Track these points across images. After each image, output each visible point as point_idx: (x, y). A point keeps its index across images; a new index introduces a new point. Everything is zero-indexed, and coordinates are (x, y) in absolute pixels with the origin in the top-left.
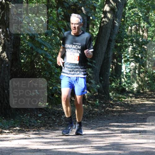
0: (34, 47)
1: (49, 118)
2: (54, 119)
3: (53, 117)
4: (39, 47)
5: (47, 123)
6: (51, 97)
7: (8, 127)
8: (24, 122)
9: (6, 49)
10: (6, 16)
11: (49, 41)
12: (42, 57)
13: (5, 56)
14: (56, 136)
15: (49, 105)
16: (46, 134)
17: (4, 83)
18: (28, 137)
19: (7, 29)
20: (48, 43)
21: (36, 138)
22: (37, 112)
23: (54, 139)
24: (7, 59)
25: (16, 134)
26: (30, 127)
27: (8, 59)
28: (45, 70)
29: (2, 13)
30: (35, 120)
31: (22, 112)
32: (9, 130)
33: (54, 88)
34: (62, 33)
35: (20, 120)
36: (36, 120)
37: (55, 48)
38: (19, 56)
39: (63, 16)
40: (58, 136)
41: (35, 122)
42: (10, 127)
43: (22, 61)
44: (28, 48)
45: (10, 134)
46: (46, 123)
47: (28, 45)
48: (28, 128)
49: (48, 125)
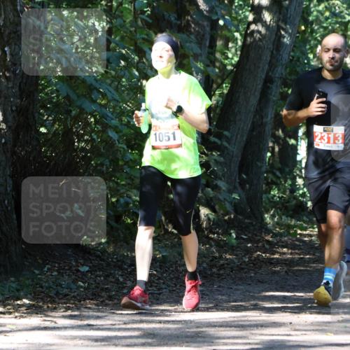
0: (73, 96)
1: (108, 276)
2: (121, 280)
3: (118, 273)
4: (85, 96)
5: (102, 289)
6: (113, 223)
7: (1, 299)
8: (42, 287)
10: (3, 16)
11: (112, 82)
12: (92, 120)
14: (125, 324)
15: (106, 242)
16: (98, 318)
18: (53, 325)
19: (6, 49)
20: (110, 85)
21: (73, 327)
22: (77, 262)
23: (119, 330)
24: (3, 126)
25: (22, 317)
26: (57, 299)
27: (6, 124)
28: (100, 155)
30: (70, 281)
31: (40, 261)
32: (4, 306)
33: (122, 201)
34: (144, 60)
35: (33, 281)
36: (75, 281)
37: (127, 98)
38: (34, 117)
39: (148, 16)
40: (129, 323)
41: (73, 286)
42: (8, 299)
43: (43, 130)
44: (58, 96)
45: (7, 316)
46: (99, 290)
47: (57, 91)
48: (53, 302)
49: (103, 294)
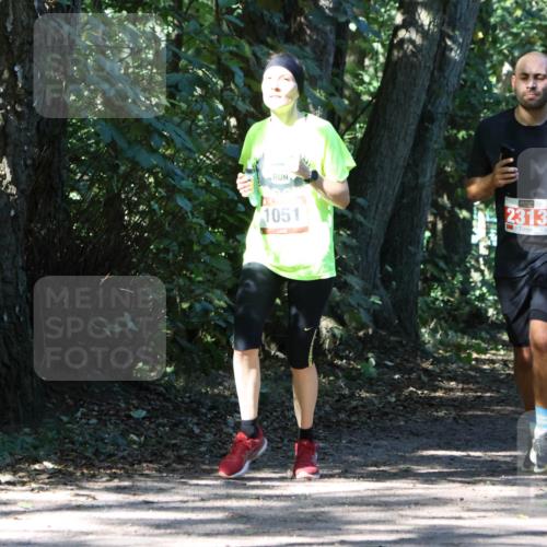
0: (122, 143)
1: (176, 425)
2: (197, 431)
3: (191, 421)
4: (140, 142)
5: (167, 446)
6: (184, 343)
7: (8, 460)
8: (73, 443)
9: (10, 148)
10: (12, 17)
11: (183, 120)
12: (151, 180)
13: (4, 177)
14: (203, 500)
15: (175, 372)
16: (160, 491)
18: (89, 502)
19: (16, 69)
20: (179, 125)
21: (121, 506)
22: (127, 403)
23: (194, 509)
24: (13, 190)
25: (41, 489)
26: (96, 462)
27: (16, 186)
28: (163, 235)
30: (117, 433)
31: (70, 402)
32: (15, 473)
33: (198, 306)
34: (233, 86)
35: (59, 433)
36: (124, 434)
37: (206, 145)
38: (60, 176)
39: (239, 16)
40: (209, 499)
41: (121, 441)
42: (19, 461)
43: (74, 196)
44: (97, 143)
45: (19, 488)
46: (162, 447)
47: (97, 134)
48: (90, 465)
49: (169, 453)
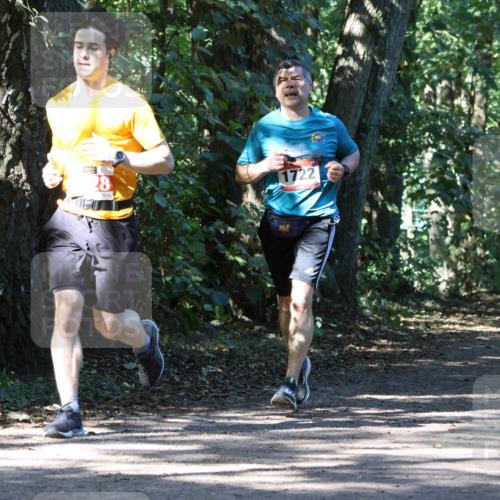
2: (177, 379)
3: (173, 372)
5: (153, 392)
6: (168, 309)
7: (25, 403)
9: (25, 154)
10: (25, 49)
13: (20, 176)
17: (18, 263)
19: (30, 90)
22: (121, 357)
23: (174, 442)
24: (27, 187)
26: (96, 404)
27: (30, 183)
28: (149, 223)
29: (13, 39)
30: (113, 381)
32: (29, 413)
33: (178, 280)
34: (205, 104)
36: (119, 382)
39: (210, 48)
41: (116, 387)
42: (34, 403)
45: (33, 425)
46: (149, 392)
48: (91, 407)
49: (155, 397)
